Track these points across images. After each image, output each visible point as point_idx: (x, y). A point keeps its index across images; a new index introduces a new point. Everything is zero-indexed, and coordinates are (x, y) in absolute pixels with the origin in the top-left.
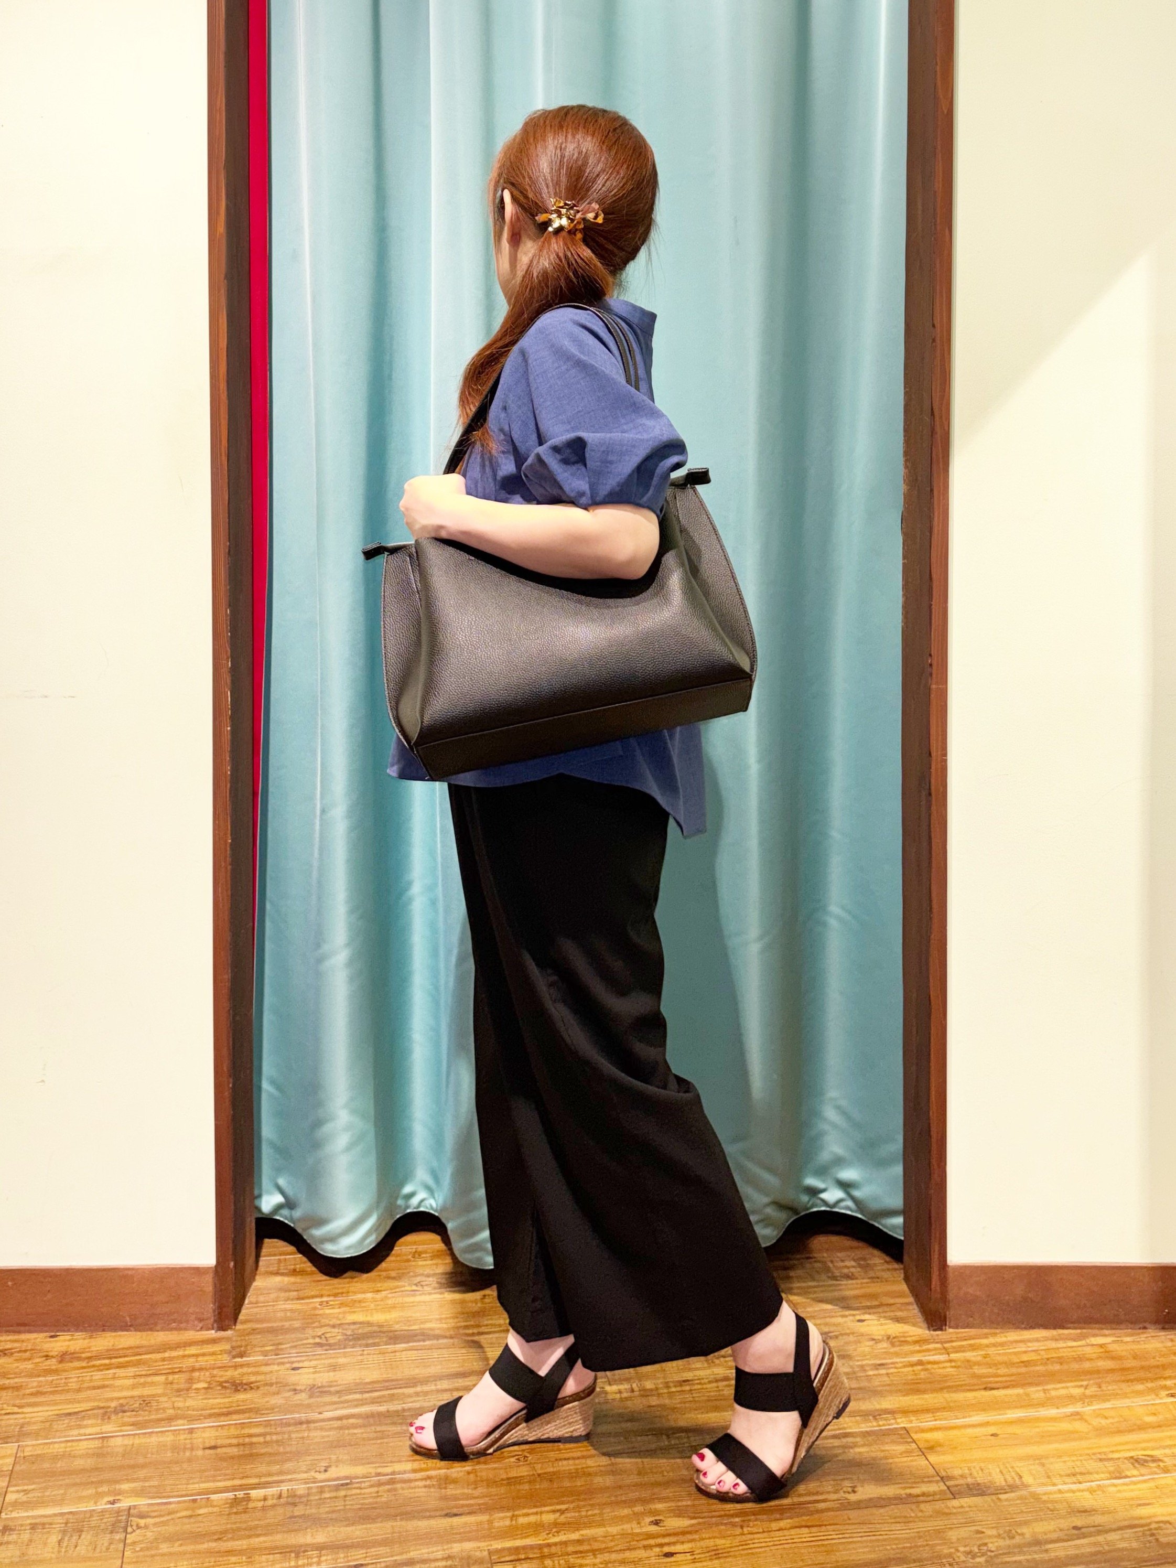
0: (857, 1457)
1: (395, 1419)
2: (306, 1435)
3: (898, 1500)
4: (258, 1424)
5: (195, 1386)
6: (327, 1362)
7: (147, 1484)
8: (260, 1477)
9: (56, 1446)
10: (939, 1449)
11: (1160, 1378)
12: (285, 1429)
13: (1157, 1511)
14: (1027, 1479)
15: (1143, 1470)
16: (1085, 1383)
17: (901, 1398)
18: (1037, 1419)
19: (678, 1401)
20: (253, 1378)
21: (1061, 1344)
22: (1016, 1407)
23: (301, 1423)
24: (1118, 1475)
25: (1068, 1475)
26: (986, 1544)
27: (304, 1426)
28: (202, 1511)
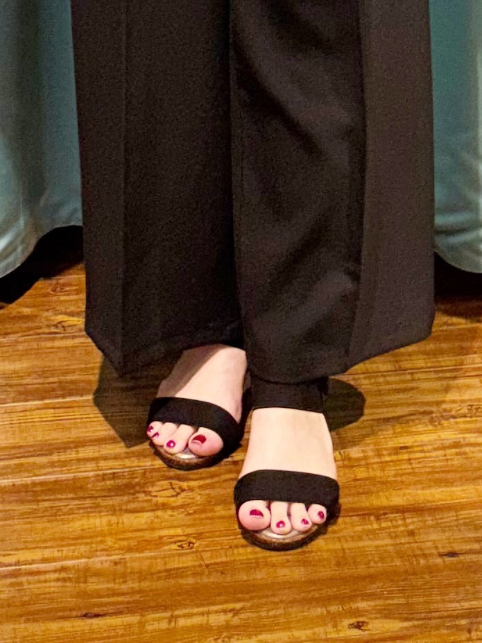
19: (393, 472)
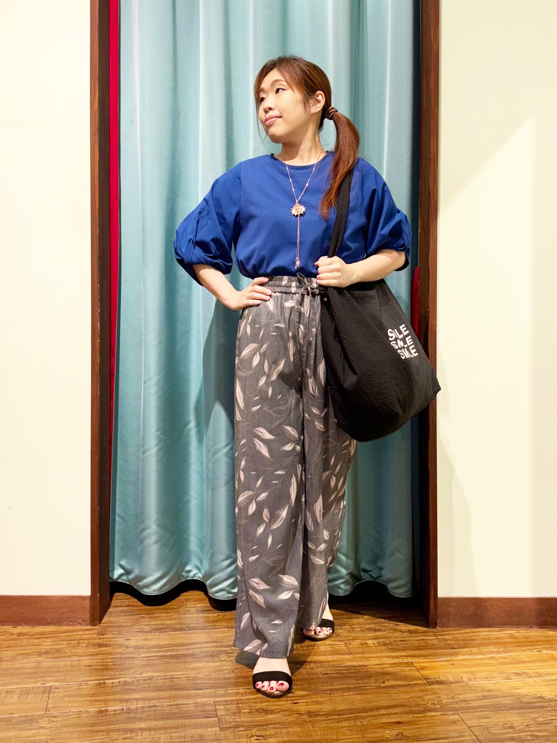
0: (388, 671)
1: (174, 657)
2: (132, 662)
3: (405, 686)
4: (108, 658)
5: (81, 645)
6: (142, 637)
7: (59, 678)
8: (111, 676)
9: (17, 665)
10: (425, 669)
11: (535, 645)
12: (122, 660)
13: (524, 691)
14: (465, 679)
15: (519, 677)
16: (498, 647)
17: (411, 652)
18: (474, 659)
20: (108, 643)
21: (491, 633)
22: (465, 655)
23: (130, 658)
24: (508, 678)
25: (484, 678)
26: (441, 701)
27: (131, 659)
28: (84, 687)
